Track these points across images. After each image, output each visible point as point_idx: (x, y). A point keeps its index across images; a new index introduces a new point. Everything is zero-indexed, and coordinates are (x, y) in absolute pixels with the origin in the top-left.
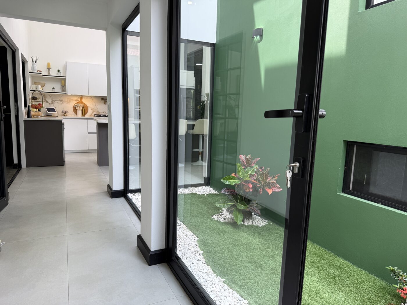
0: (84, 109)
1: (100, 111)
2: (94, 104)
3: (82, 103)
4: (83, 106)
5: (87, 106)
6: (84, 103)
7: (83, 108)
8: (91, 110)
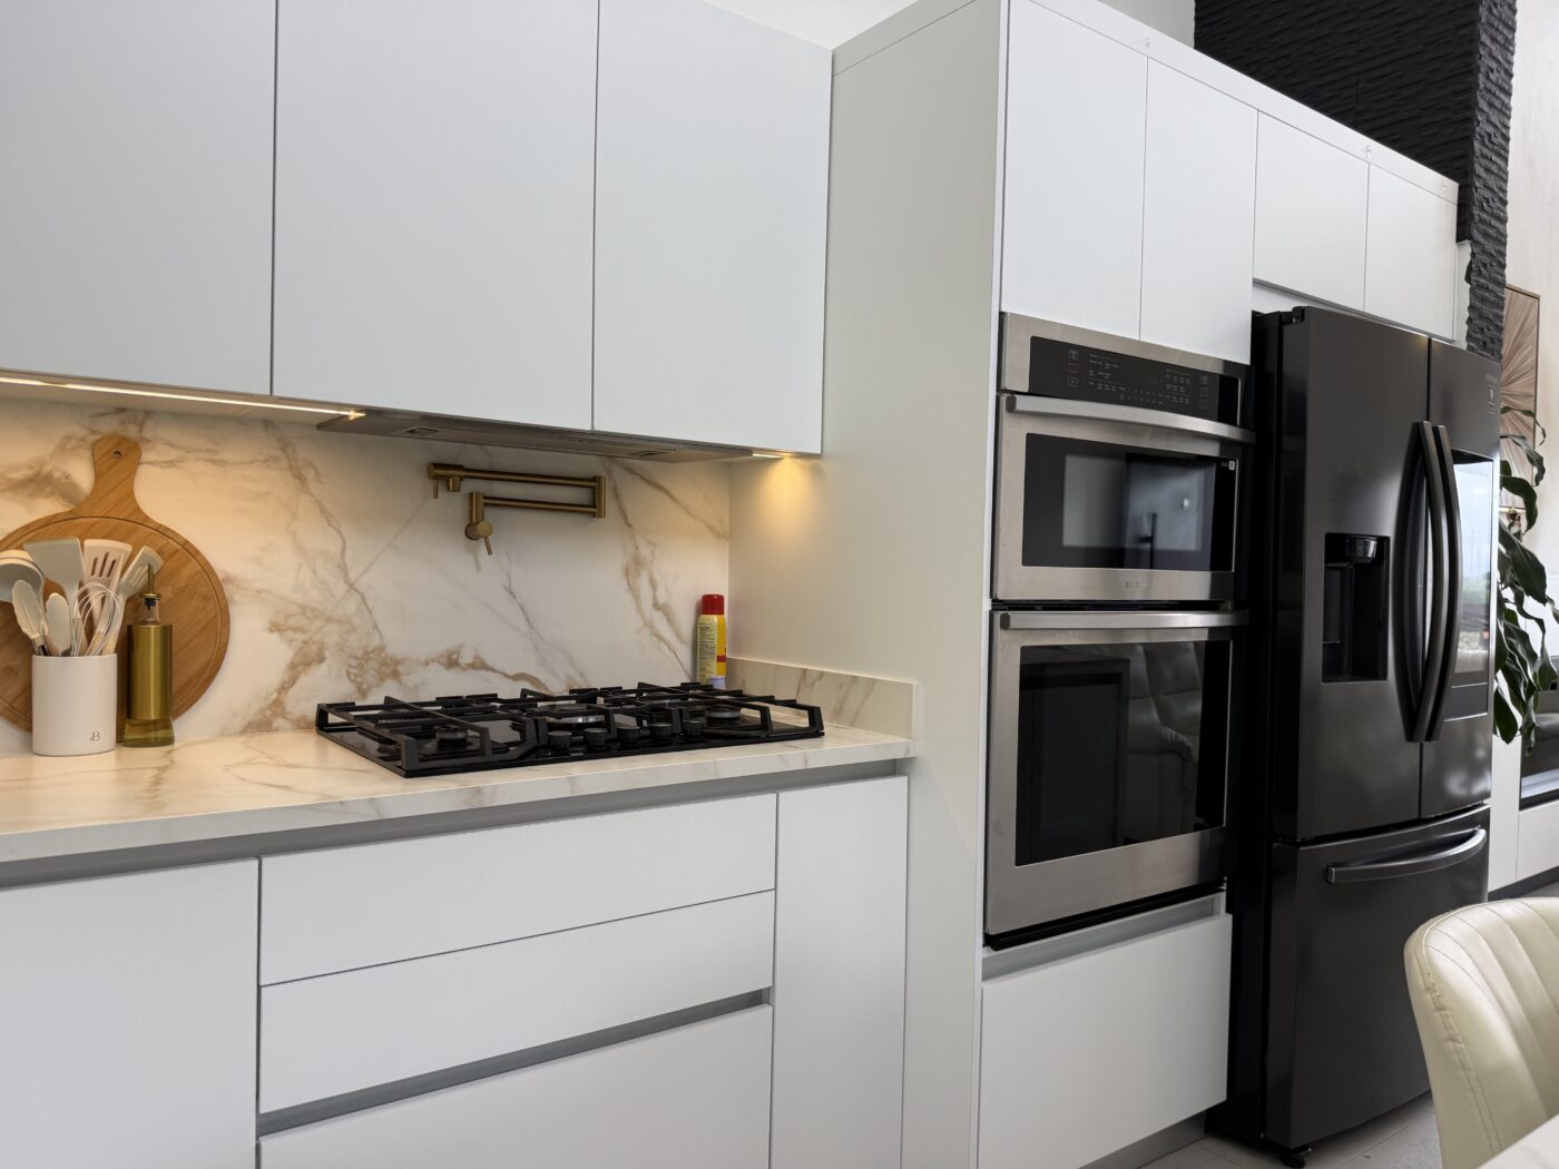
0: (167, 633)
1: (395, 649)
2: (322, 540)
3: (133, 524)
4: (151, 577)
5: (206, 569)
6: (163, 531)
7: (141, 603)
8: (276, 628)
